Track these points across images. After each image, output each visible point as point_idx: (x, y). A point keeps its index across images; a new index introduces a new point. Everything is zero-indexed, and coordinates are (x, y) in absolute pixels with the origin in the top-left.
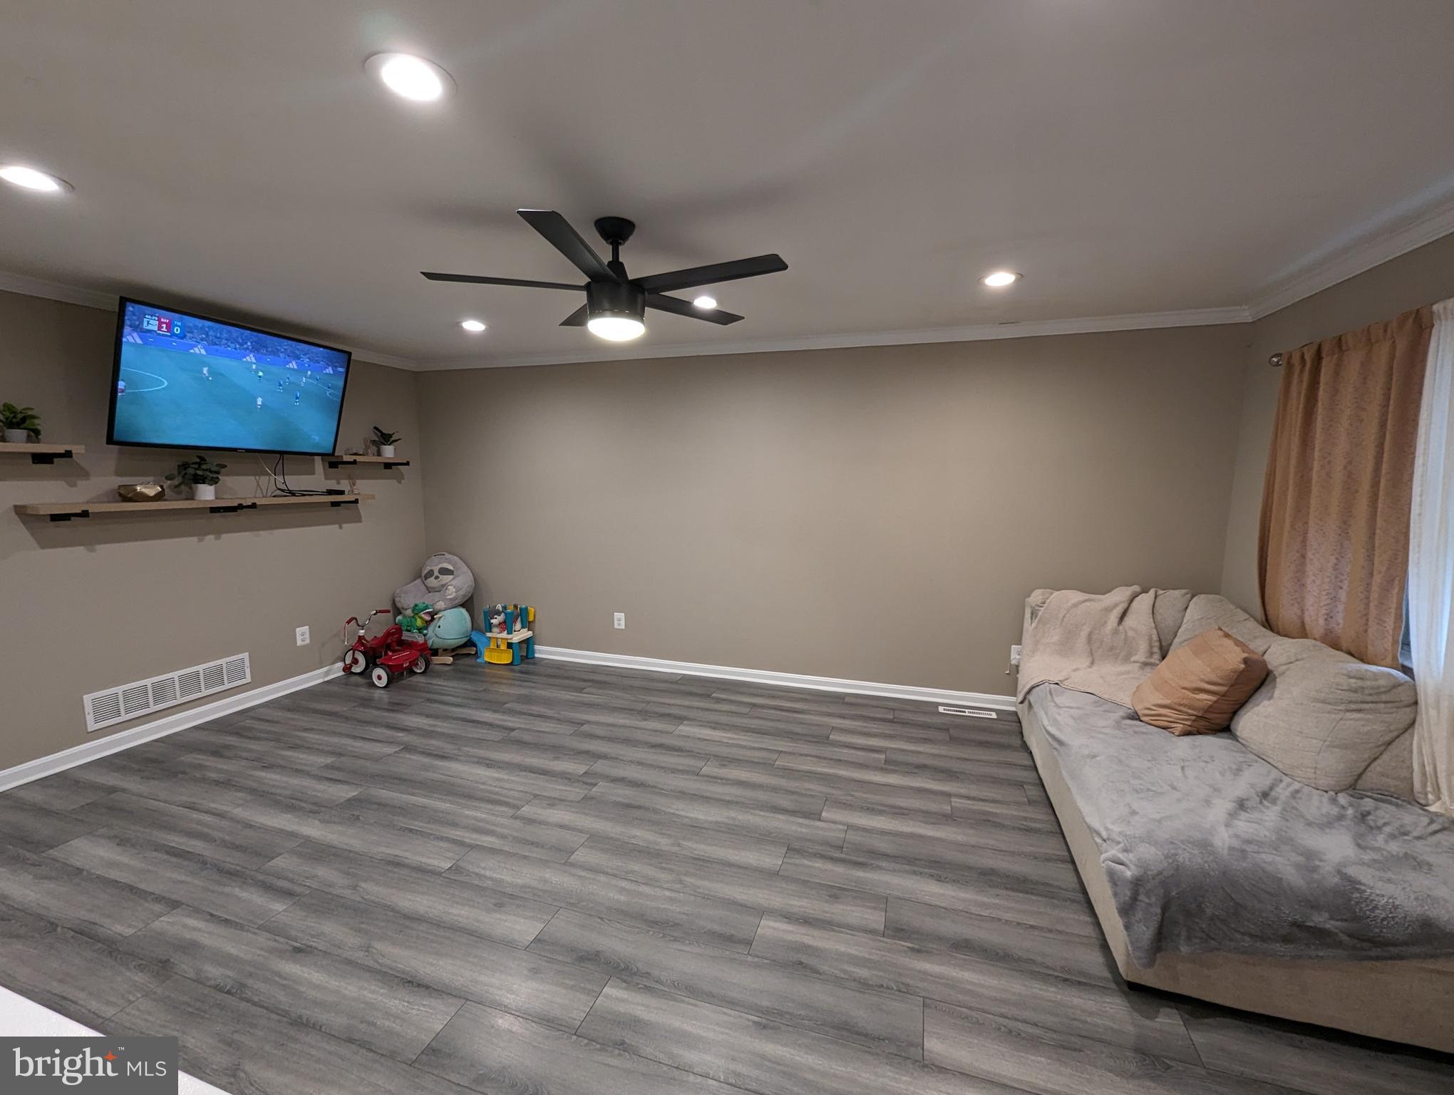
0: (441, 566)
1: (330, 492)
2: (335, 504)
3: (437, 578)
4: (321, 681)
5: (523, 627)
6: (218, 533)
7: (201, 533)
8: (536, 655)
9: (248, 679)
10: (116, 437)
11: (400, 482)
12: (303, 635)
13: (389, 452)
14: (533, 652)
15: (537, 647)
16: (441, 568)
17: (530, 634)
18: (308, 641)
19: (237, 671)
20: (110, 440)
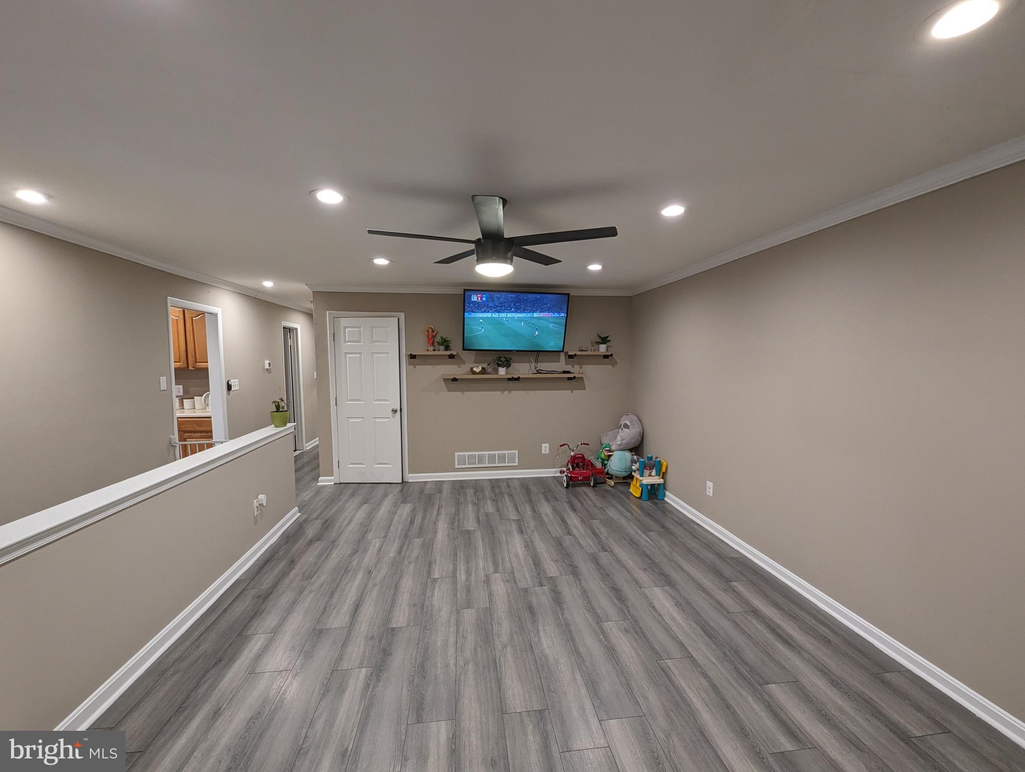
0: (625, 422)
1: (565, 372)
2: (569, 379)
3: (622, 429)
4: (552, 475)
5: (657, 475)
6: (510, 390)
7: (503, 390)
8: (666, 499)
9: (516, 464)
10: (465, 348)
11: (614, 367)
12: (545, 448)
13: (603, 348)
14: (664, 495)
15: (667, 493)
16: (625, 423)
17: (661, 481)
18: (548, 452)
19: (512, 459)
20: (464, 349)
